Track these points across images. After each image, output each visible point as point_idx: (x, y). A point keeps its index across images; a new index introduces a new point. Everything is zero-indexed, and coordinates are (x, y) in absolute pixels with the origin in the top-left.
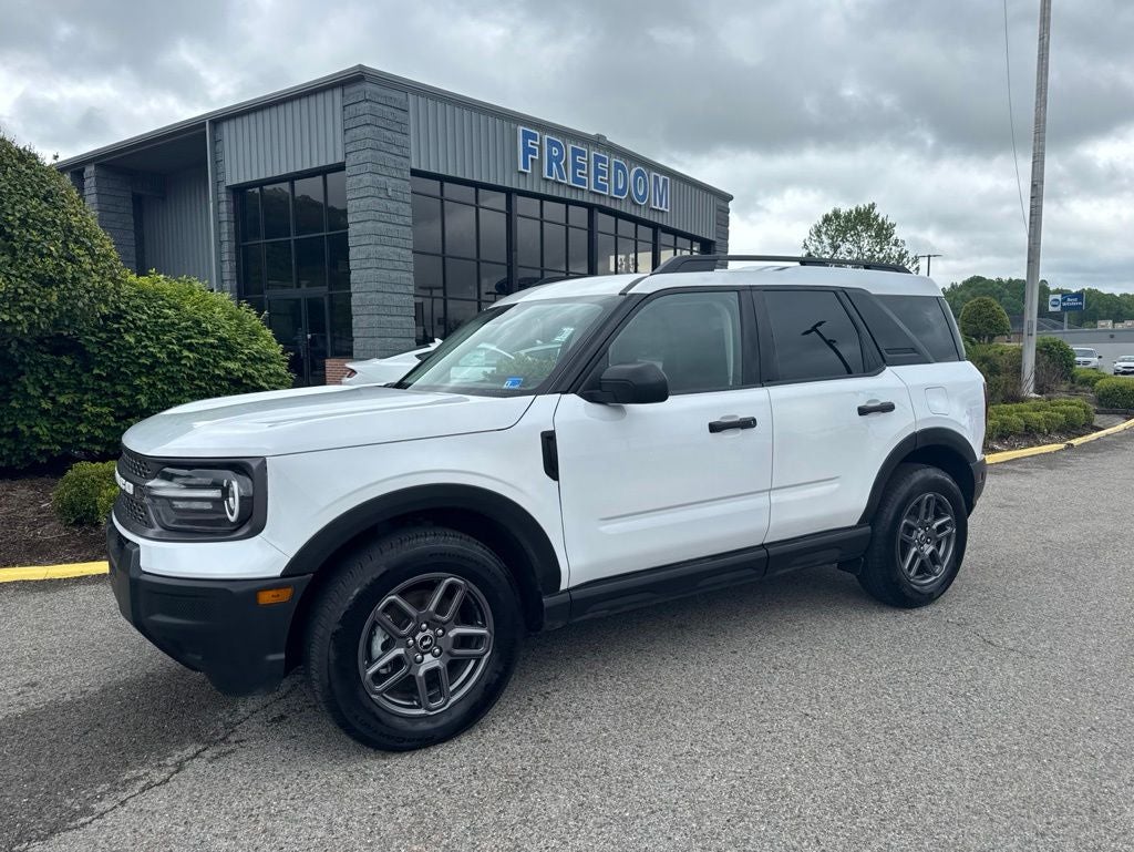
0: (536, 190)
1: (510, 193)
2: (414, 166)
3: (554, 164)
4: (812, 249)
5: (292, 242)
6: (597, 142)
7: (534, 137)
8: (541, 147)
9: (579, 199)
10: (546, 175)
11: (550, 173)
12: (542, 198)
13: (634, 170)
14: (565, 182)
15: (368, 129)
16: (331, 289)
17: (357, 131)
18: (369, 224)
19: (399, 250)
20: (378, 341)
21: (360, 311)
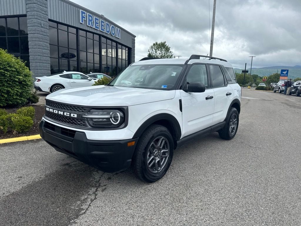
0: (85, 29)
1: (77, 29)
2: (49, 18)
3: (90, 22)
4: (150, 52)
5: (7, 38)
6: (102, 17)
7: (84, 13)
8: (86, 16)
9: (97, 32)
10: (88, 25)
11: (89, 24)
12: (87, 31)
13: (111, 26)
14: (93, 27)
15: (35, 4)
16: (21, 54)
17: (31, 5)
18: (36, 35)
19: (45, 43)
20: (39, 71)
21: (33, 61)
